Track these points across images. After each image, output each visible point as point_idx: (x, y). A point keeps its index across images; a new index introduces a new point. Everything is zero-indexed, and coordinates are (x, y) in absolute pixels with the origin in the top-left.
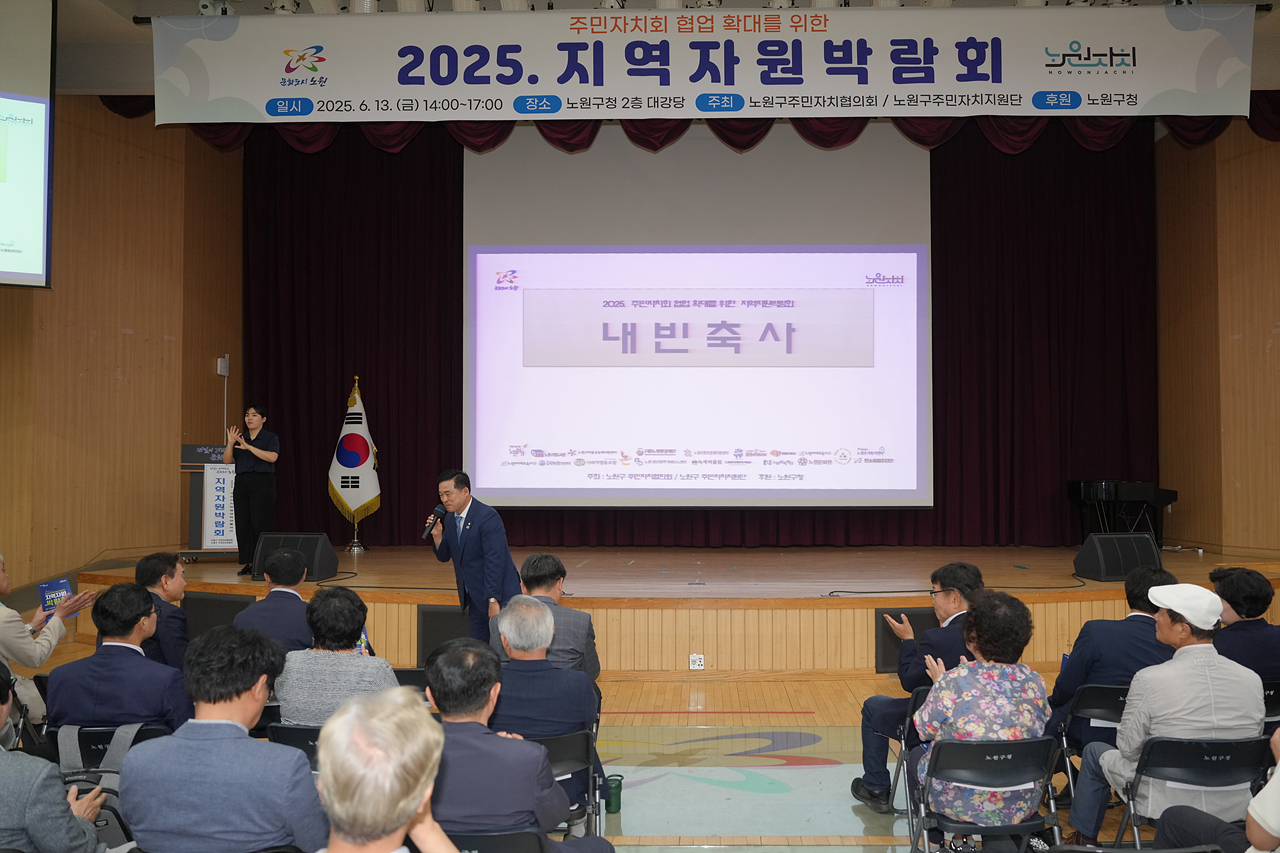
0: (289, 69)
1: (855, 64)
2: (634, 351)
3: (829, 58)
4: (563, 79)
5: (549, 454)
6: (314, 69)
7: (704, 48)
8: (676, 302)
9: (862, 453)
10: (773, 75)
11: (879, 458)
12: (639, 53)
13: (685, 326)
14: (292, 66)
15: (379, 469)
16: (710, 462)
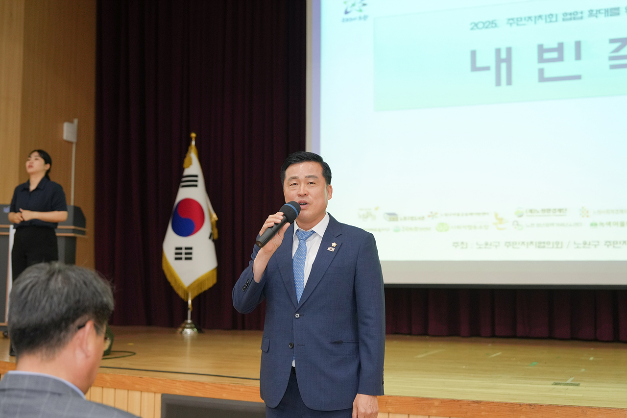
2: (510, 82)
5: (405, 218)
8: (565, 14)
13: (578, 45)
16: (616, 224)
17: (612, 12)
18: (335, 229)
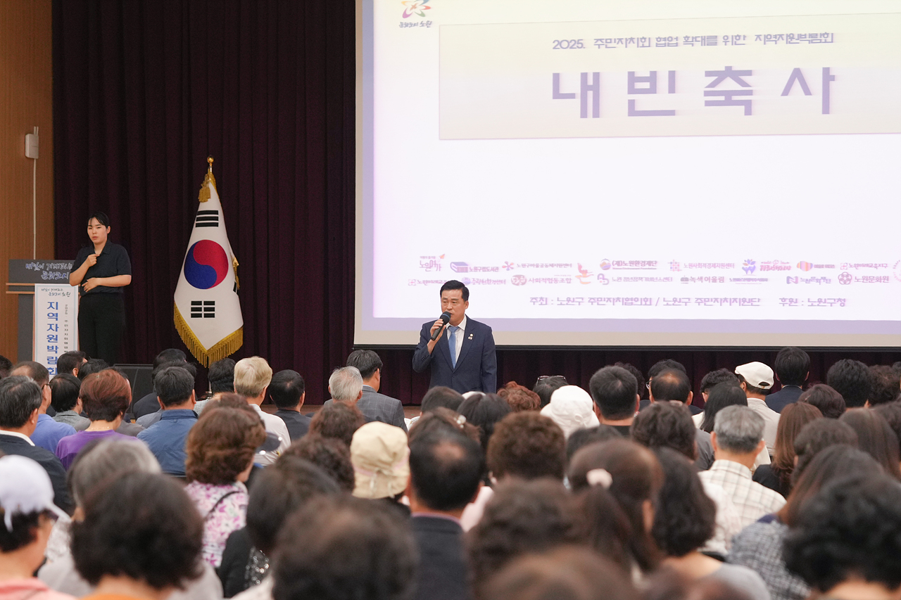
2: (596, 114)
5: (476, 269)
8: (659, 39)
13: (672, 75)
15: (242, 291)
16: (708, 279)
17: (710, 41)
18: (472, 325)
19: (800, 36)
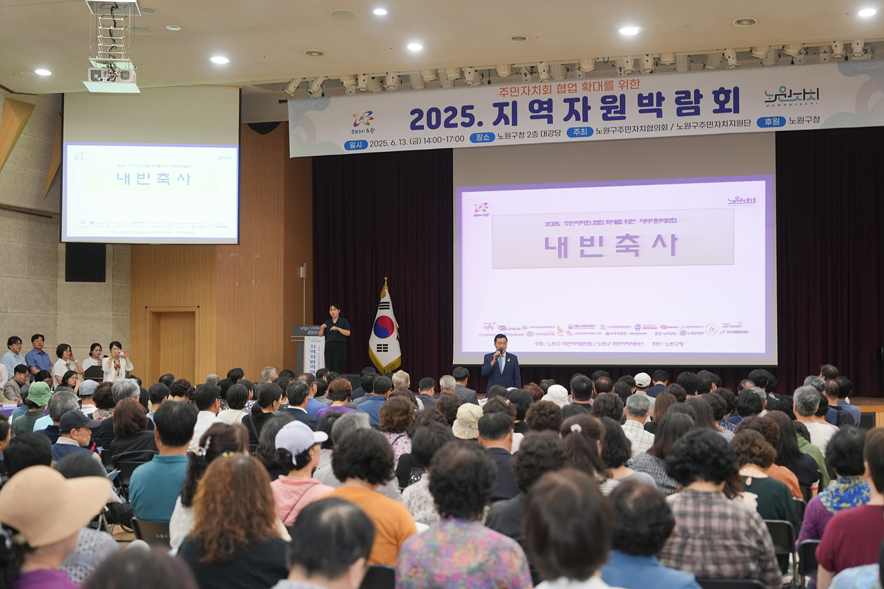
0: (355, 125)
1: (655, 106)
2: (566, 256)
3: (640, 104)
4: (496, 123)
5: (511, 328)
6: (368, 124)
7: (571, 102)
8: (594, 221)
9: (725, 327)
10: (609, 115)
11: (738, 330)
12: (536, 106)
13: (601, 238)
14: (357, 123)
15: (400, 339)
16: (618, 333)
17: (618, 222)
18: (509, 355)
19: (660, 220)
